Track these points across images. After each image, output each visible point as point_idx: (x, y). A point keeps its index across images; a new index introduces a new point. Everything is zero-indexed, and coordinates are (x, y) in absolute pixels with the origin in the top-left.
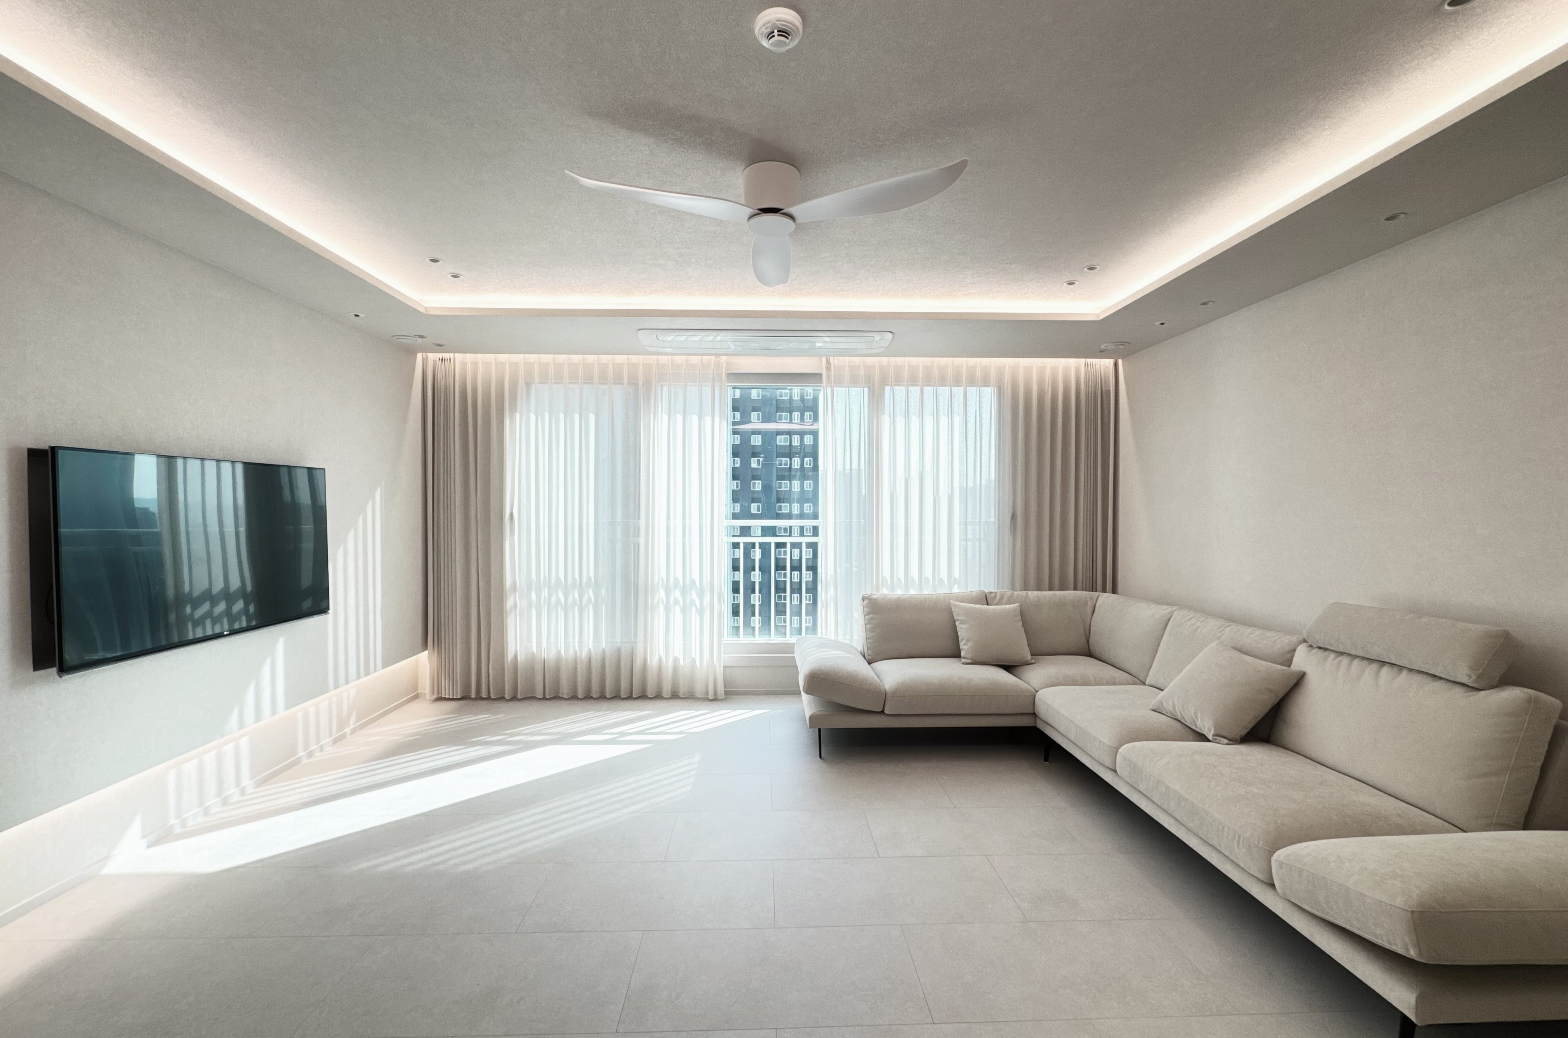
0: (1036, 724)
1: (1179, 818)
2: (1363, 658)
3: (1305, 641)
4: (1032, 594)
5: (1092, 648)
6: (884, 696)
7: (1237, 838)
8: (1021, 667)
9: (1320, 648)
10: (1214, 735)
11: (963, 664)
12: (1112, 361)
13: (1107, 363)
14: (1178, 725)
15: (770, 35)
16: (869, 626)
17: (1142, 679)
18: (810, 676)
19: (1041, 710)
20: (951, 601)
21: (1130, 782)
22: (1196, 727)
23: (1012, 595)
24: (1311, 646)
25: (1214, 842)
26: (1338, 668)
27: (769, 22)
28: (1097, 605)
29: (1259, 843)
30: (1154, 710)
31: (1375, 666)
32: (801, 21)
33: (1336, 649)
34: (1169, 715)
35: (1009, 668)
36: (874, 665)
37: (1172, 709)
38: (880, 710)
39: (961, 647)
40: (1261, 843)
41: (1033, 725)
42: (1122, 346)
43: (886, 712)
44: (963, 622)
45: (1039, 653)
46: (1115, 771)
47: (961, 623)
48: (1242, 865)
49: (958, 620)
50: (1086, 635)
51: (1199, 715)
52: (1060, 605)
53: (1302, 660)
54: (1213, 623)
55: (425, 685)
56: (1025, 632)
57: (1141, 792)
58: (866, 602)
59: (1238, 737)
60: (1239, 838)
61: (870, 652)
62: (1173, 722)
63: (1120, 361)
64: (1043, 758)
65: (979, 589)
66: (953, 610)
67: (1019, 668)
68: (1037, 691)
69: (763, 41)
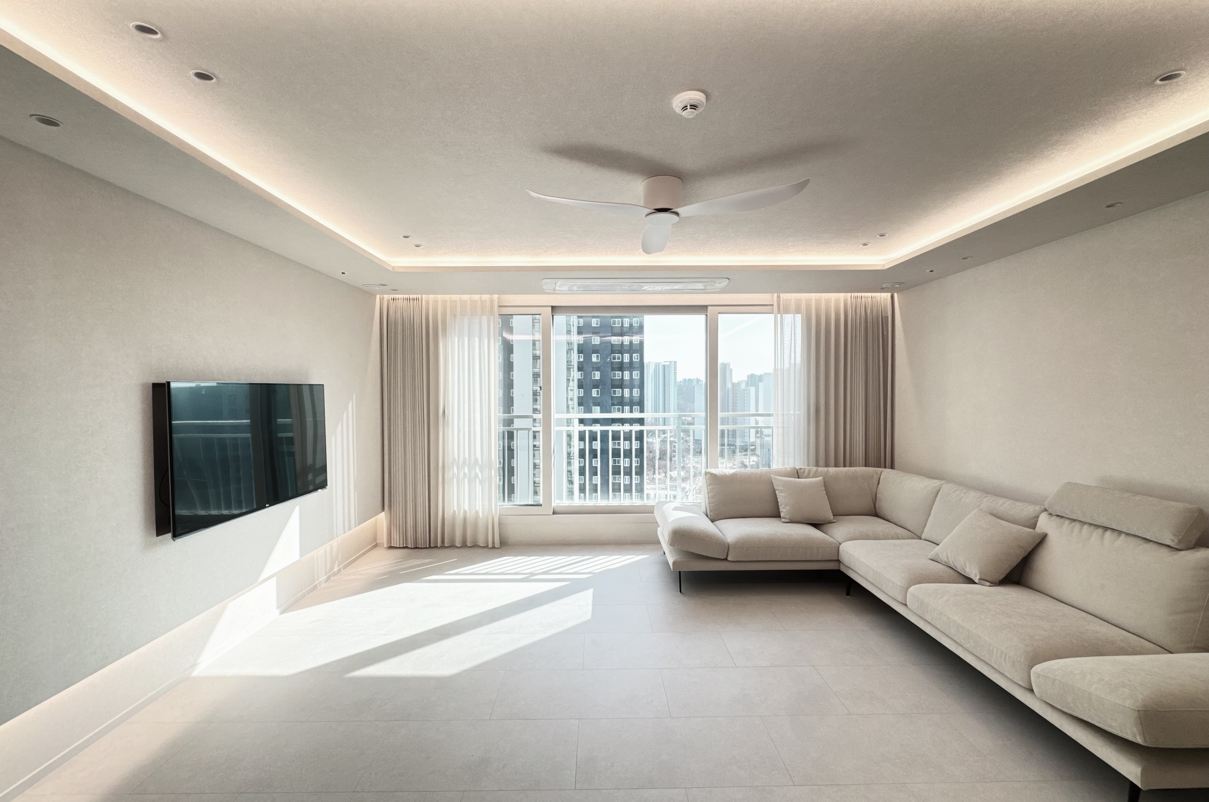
0: (840, 567)
2: (1091, 524)
3: (1046, 510)
4: (832, 470)
5: (877, 509)
6: (727, 548)
7: (1004, 656)
8: (826, 525)
9: (1058, 516)
10: (979, 580)
11: (783, 522)
12: (889, 294)
13: (885, 296)
14: (951, 571)
15: (685, 108)
16: (711, 494)
17: (918, 532)
18: (673, 533)
19: (845, 557)
20: (772, 476)
21: (918, 613)
22: (966, 573)
23: (817, 470)
24: (1050, 514)
25: (986, 658)
26: (1072, 531)
27: (684, 100)
28: (882, 477)
30: (931, 560)
31: (1100, 531)
32: (705, 98)
33: (1070, 517)
34: (944, 563)
35: (816, 525)
36: (716, 523)
38: (725, 558)
39: (781, 509)
40: (1022, 660)
41: (837, 568)
42: (899, 285)
43: (729, 559)
44: (781, 491)
45: (839, 513)
46: (906, 605)
47: (779, 492)
48: (1006, 674)
49: (777, 490)
51: (967, 564)
52: (853, 477)
53: (1044, 524)
54: (973, 494)
55: (383, 539)
56: (828, 497)
57: (926, 621)
58: (708, 476)
59: (997, 580)
60: (1006, 656)
61: (711, 513)
62: (947, 569)
63: (896, 295)
64: (845, 593)
65: (792, 466)
66: (773, 482)
67: (824, 525)
68: (840, 544)
69: (678, 110)
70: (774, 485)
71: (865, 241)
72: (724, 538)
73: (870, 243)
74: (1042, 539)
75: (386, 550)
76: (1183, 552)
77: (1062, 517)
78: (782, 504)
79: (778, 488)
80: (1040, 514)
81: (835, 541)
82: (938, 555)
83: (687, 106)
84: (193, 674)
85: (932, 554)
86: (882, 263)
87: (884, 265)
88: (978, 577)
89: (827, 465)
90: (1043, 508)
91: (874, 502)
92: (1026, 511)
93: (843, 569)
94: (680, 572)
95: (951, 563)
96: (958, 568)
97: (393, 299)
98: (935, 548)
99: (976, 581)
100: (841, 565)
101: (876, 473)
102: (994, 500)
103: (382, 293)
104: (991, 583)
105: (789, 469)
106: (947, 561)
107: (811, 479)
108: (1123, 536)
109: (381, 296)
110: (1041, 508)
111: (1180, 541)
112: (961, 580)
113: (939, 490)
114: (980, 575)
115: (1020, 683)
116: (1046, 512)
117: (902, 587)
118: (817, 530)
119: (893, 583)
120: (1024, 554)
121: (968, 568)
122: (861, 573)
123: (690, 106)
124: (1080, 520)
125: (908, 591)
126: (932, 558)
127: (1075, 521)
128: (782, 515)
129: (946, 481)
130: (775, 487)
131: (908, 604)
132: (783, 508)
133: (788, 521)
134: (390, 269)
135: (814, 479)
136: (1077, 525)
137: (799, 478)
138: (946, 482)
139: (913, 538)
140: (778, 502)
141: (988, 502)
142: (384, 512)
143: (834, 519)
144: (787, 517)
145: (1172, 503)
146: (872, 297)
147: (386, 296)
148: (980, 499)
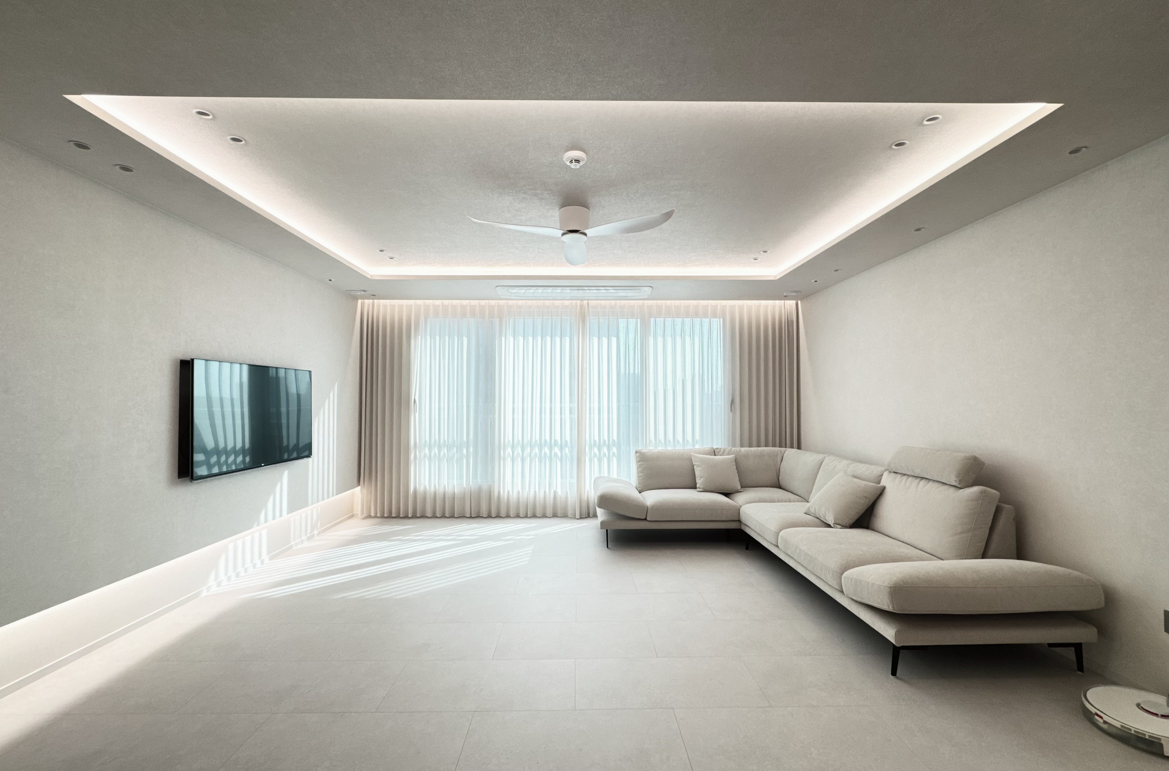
0: (741, 527)
2: (914, 476)
3: (887, 470)
4: (743, 449)
5: (780, 483)
6: (646, 510)
7: (828, 571)
8: (735, 493)
9: (894, 472)
10: (834, 524)
11: (698, 491)
13: (793, 303)
14: (817, 520)
16: (640, 469)
17: (806, 498)
18: (601, 497)
19: (743, 518)
20: (692, 453)
21: (784, 551)
22: (826, 521)
23: (731, 450)
24: (890, 472)
26: (901, 483)
27: (570, 157)
28: (784, 456)
29: (837, 571)
30: (806, 513)
31: (918, 480)
32: (586, 155)
33: (901, 472)
34: (813, 515)
35: (727, 495)
36: (642, 493)
37: (814, 512)
38: (644, 518)
39: (697, 481)
41: (739, 528)
42: (796, 294)
43: (648, 519)
44: (698, 466)
45: (745, 486)
46: (778, 546)
47: (697, 467)
48: (830, 583)
49: (695, 465)
50: (777, 475)
51: (827, 513)
52: (761, 456)
53: (886, 481)
54: (844, 462)
55: (358, 509)
56: (738, 473)
57: (789, 556)
58: (638, 454)
59: (848, 525)
61: (640, 485)
62: (815, 519)
63: (799, 302)
64: (745, 549)
65: (710, 446)
66: (692, 458)
67: (733, 494)
68: (741, 507)
69: (568, 163)
70: (693, 461)
71: (754, 257)
72: (645, 504)
73: (758, 258)
74: (882, 492)
75: (363, 519)
77: (897, 473)
78: (698, 477)
80: (884, 473)
81: (738, 505)
82: (809, 510)
83: (572, 161)
85: (805, 509)
86: (774, 275)
88: (833, 522)
89: (741, 446)
92: (876, 471)
93: (743, 528)
94: (607, 531)
95: (817, 514)
96: (822, 517)
99: (832, 525)
100: (742, 525)
101: (781, 452)
102: (857, 466)
103: (363, 298)
104: (843, 526)
105: (707, 449)
106: (815, 513)
107: (725, 456)
109: (362, 301)
110: (885, 469)
111: (960, 481)
112: (823, 526)
113: (822, 462)
114: (834, 520)
115: (835, 588)
117: (776, 532)
118: (725, 498)
119: (770, 530)
121: (826, 516)
122: (753, 527)
123: (575, 160)
125: (780, 535)
127: (906, 476)
128: (698, 486)
130: (694, 463)
132: (698, 480)
133: (701, 490)
134: (369, 277)
135: (727, 456)
136: (899, 476)
137: (715, 455)
138: (828, 455)
139: (802, 502)
140: (695, 476)
141: (854, 467)
142: (360, 487)
143: (740, 489)
144: (702, 487)
147: (366, 301)
148: (848, 466)
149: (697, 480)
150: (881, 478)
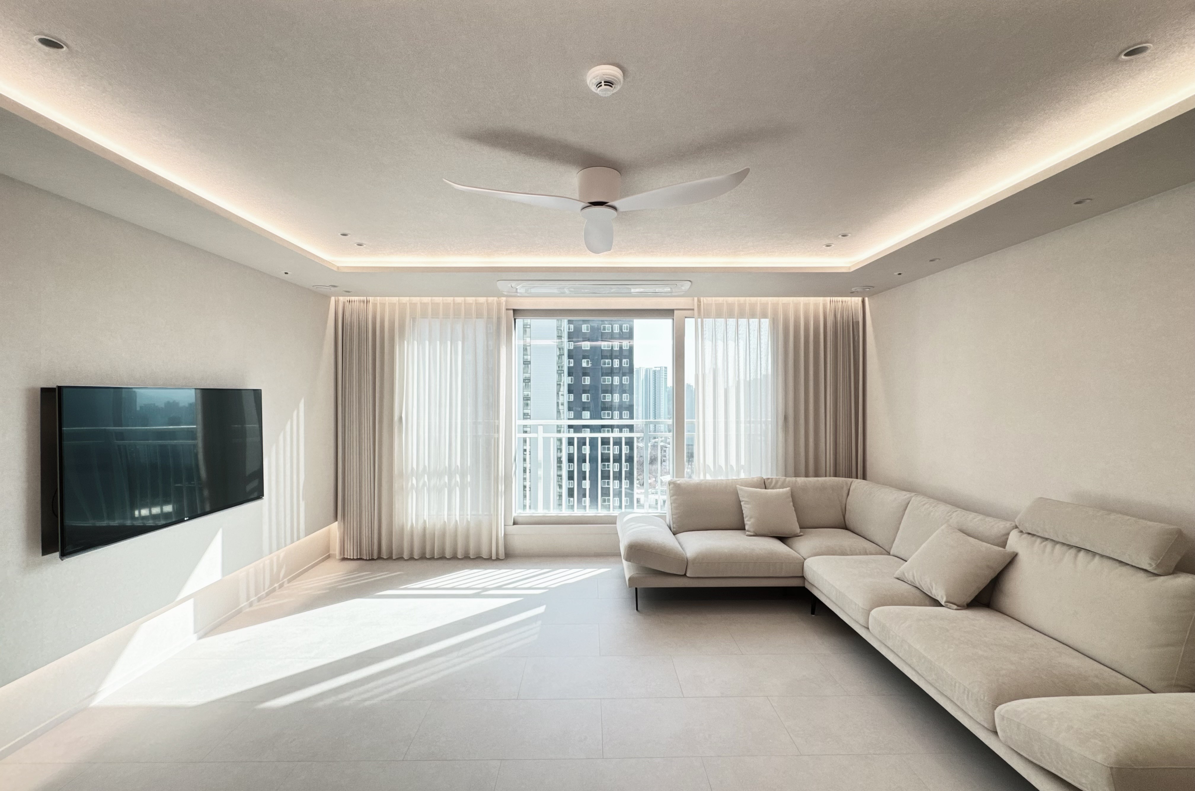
0: (805, 586)
1: (920, 672)
2: (1063, 544)
3: (1016, 527)
4: (801, 480)
5: (847, 522)
6: (686, 563)
7: (966, 692)
8: (793, 538)
9: (1029, 534)
10: (946, 602)
11: (747, 536)
12: (860, 299)
13: (856, 301)
14: (917, 592)
15: (599, 85)
16: (674, 505)
17: (887, 548)
18: (629, 547)
19: (809, 575)
20: (737, 486)
21: (880, 639)
22: (932, 594)
23: (785, 480)
24: (1021, 532)
25: (948, 693)
26: (1044, 551)
27: (597, 76)
28: (851, 488)
29: (984, 698)
30: (898, 579)
31: (1073, 551)
32: (622, 73)
33: (1042, 535)
34: (909, 583)
35: (783, 539)
36: (679, 536)
37: (912, 579)
38: (684, 574)
39: (746, 522)
40: (986, 698)
41: (801, 585)
42: (868, 289)
43: (688, 575)
44: (747, 503)
45: (806, 527)
46: (868, 628)
47: (745, 504)
48: (971, 714)
49: (743, 501)
50: (842, 512)
51: (934, 586)
52: (823, 488)
53: (1015, 542)
54: (943, 509)
55: (336, 550)
56: (795, 510)
57: (888, 647)
58: (672, 486)
59: (965, 604)
60: (968, 693)
61: (674, 525)
62: (914, 590)
63: (866, 299)
64: (810, 613)
65: (759, 475)
66: (739, 493)
67: (791, 539)
68: (805, 559)
69: (593, 88)
70: (740, 495)
71: (828, 242)
72: (683, 552)
73: (833, 244)
74: (1012, 560)
75: (340, 562)
76: (1162, 578)
77: (1034, 535)
78: (747, 516)
79: (743, 499)
80: (1011, 531)
81: (800, 556)
82: (904, 574)
83: (601, 83)
84: (92, 705)
85: (897, 573)
86: (849, 265)
87: (850, 268)
88: (945, 599)
89: (797, 475)
90: (1013, 524)
91: (844, 513)
92: (997, 527)
93: (808, 586)
94: (636, 589)
95: (917, 583)
96: (924, 588)
97: (348, 301)
98: (903, 564)
99: (943, 603)
100: (807, 583)
101: (847, 484)
102: (964, 515)
103: (337, 295)
104: (958, 606)
105: (755, 480)
106: (914, 582)
107: (778, 490)
108: (1097, 558)
109: (336, 297)
110: (1013, 525)
111: (1158, 566)
112: (927, 602)
113: (909, 503)
114: (947, 598)
115: (983, 723)
116: (1017, 529)
117: (864, 609)
118: (781, 543)
119: (856, 604)
120: (993, 575)
121: (934, 588)
122: (825, 592)
123: (605, 82)
124: (1052, 539)
125: (870, 614)
126: (898, 577)
127: (1047, 540)
128: (747, 527)
129: (916, 493)
130: (741, 499)
131: (870, 629)
132: (748, 521)
133: (752, 534)
134: (335, 269)
135: (781, 490)
136: (1049, 545)
137: (766, 489)
138: (916, 495)
139: (881, 554)
140: (743, 514)
141: (958, 517)
142: (337, 523)
143: (800, 532)
144: (752, 530)
145: (1150, 523)
146: (842, 302)
147: (341, 299)
148: (949, 514)
149: (746, 520)
150: (1007, 539)
